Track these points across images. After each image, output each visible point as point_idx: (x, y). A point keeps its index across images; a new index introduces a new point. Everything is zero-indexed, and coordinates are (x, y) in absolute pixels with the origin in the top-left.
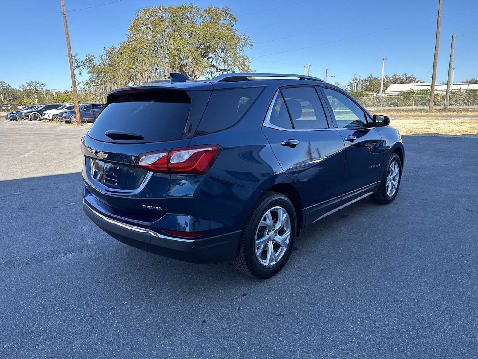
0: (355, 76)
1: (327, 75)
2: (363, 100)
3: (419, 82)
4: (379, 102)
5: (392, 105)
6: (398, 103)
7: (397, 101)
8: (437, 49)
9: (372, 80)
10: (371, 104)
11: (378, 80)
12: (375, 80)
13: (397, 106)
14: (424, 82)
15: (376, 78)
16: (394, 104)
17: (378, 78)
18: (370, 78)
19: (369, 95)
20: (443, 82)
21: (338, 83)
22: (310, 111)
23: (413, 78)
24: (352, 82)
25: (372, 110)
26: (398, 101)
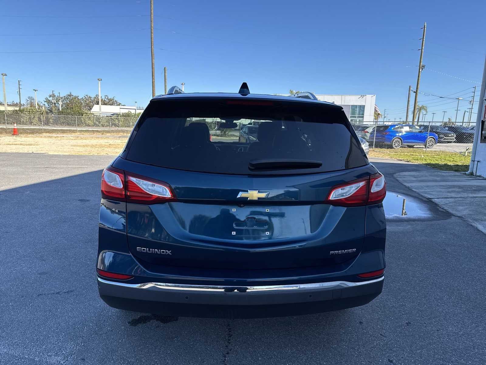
0: (53, 92)
1: (20, 87)
2: (82, 119)
3: (121, 105)
4: (100, 122)
5: (113, 126)
6: (119, 124)
7: (117, 123)
8: (153, 77)
9: (72, 99)
10: (92, 124)
11: (79, 99)
12: (75, 98)
13: (119, 127)
14: (125, 105)
15: (76, 97)
16: (116, 125)
17: (78, 97)
18: (70, 95)
19: (88, 114)
20: (140, 107)
21: (31, 97)
22: (25, 127)
23: (114, 101)
24: (51, 99)
25: (99, 130)
26: (119, 123)
